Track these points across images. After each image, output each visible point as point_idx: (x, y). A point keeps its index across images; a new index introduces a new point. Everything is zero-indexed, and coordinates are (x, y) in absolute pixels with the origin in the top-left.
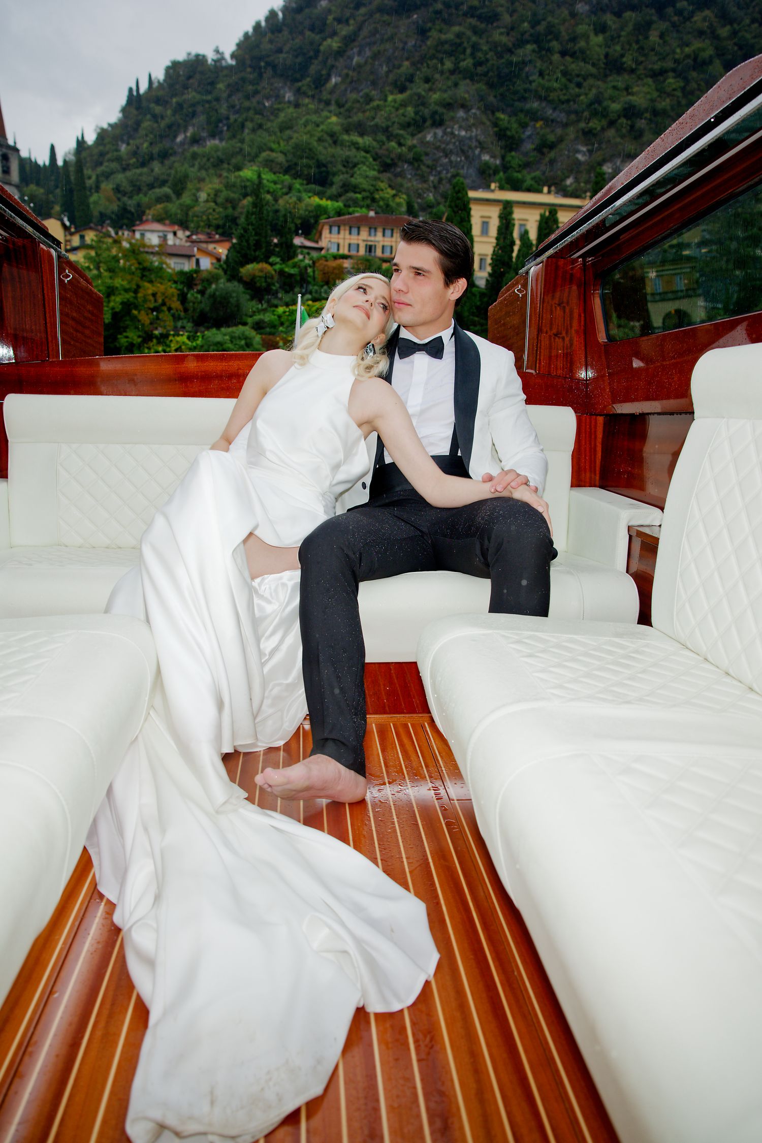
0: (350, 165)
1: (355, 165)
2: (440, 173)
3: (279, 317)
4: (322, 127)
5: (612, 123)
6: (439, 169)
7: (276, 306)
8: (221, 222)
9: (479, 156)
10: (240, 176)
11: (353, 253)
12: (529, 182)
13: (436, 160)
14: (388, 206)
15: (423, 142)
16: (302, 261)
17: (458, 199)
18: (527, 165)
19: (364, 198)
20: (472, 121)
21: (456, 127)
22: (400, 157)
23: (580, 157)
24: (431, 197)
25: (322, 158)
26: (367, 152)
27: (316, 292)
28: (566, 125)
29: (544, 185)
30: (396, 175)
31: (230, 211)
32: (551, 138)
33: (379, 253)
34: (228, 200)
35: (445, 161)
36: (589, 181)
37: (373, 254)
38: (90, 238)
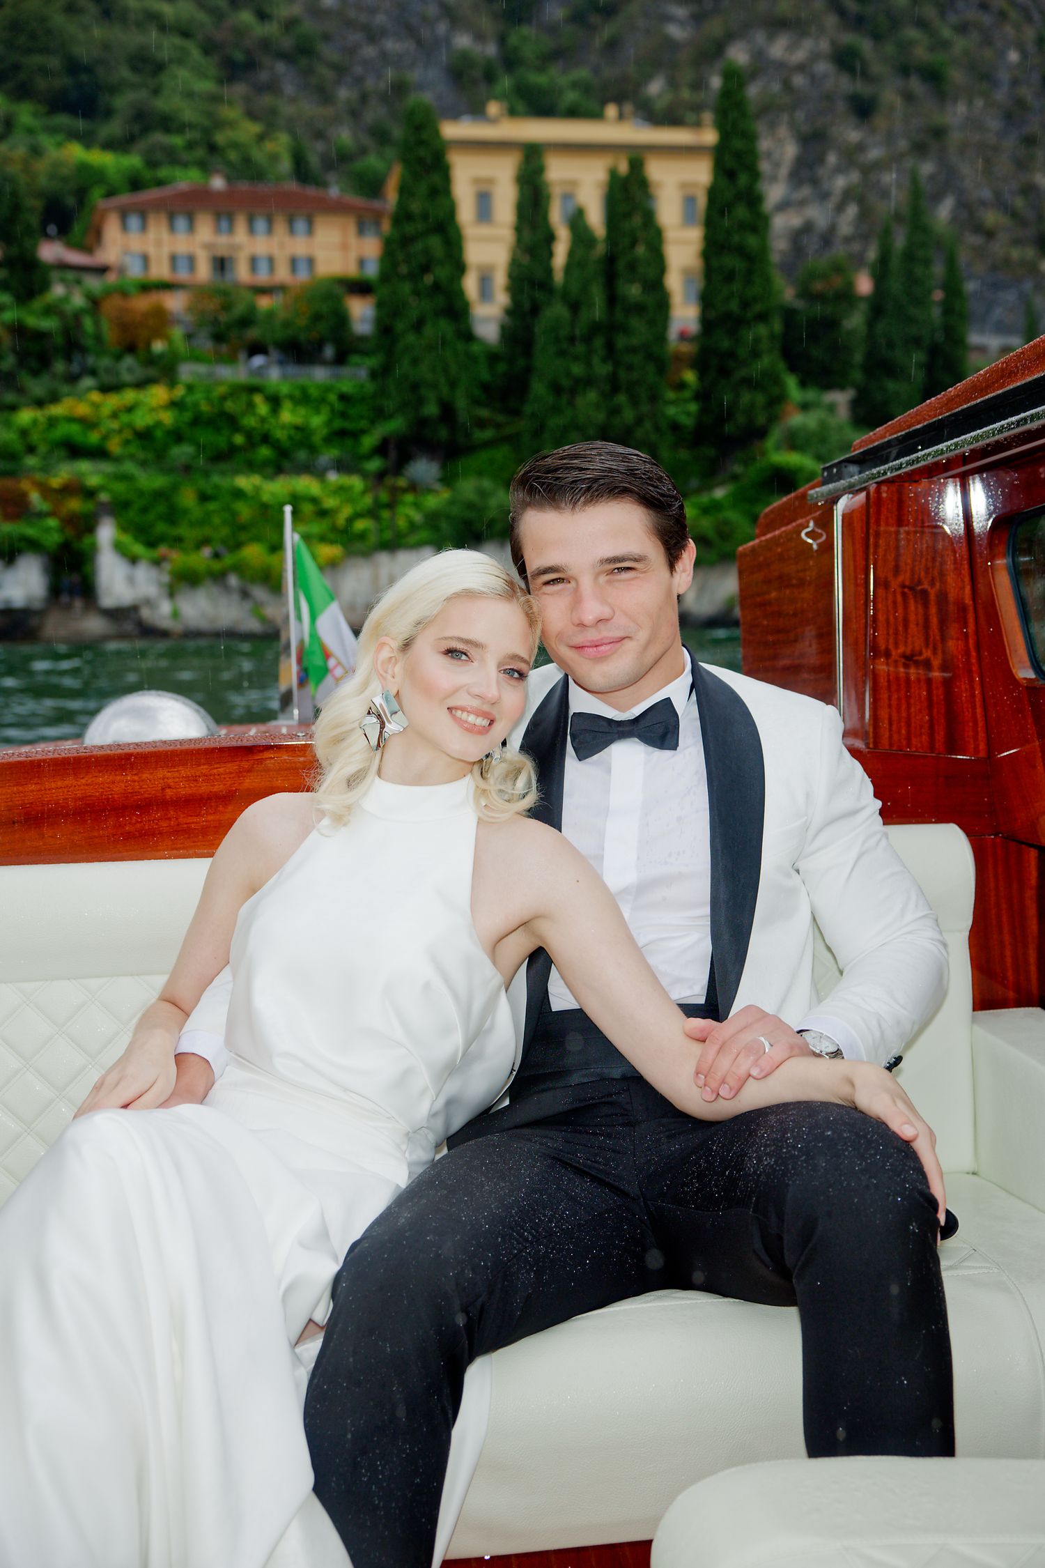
0: (150, 66)
1: (159, 68)
2: (359, 80)
3: (24, 433)
6: (358, 70)
7: (13, 408)
9: (448, 40)
11: (183, 275)
12: (571, 97)
13: (352, 51)
14: (247, 160)
15: (315, 11)
16: (66, 299)
17: (421, 143)
18: (558, 55)
19: (190, 146)
22: (266, 45)
23: (675, 31)
24: (345, 136)
25: (83, 52)
26: (186, 34)
27: (107, 370)
29: (604, 102)
30: (261, 89)
33: (242, 273)
35: (369, 51)
36: (699, 84)
37: (229, 278)
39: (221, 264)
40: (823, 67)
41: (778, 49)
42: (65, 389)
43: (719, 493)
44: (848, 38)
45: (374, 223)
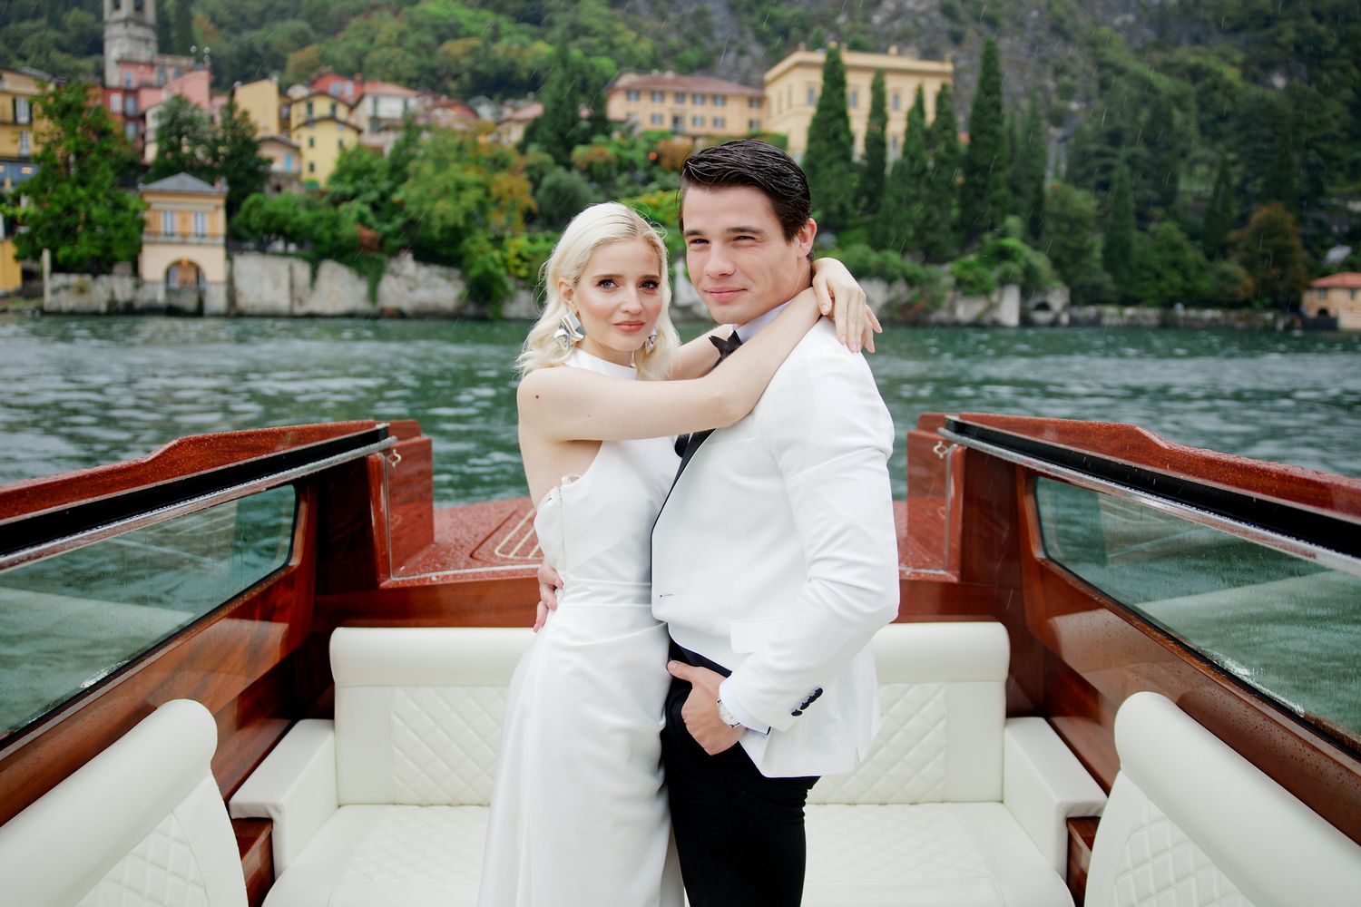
8: (414, 74)
10: (424, 12)
11: (657, 126)
24: (674, 40)
31: (425, 60)
34: (421, 45)
36: (867, 20)
37: (680, 128)
38: (322, 107)
39: (676, 120)
40: (935, 14)
41: (910, 3)
42: (641, 189)
43: (972, 258)
45: (758, 101)
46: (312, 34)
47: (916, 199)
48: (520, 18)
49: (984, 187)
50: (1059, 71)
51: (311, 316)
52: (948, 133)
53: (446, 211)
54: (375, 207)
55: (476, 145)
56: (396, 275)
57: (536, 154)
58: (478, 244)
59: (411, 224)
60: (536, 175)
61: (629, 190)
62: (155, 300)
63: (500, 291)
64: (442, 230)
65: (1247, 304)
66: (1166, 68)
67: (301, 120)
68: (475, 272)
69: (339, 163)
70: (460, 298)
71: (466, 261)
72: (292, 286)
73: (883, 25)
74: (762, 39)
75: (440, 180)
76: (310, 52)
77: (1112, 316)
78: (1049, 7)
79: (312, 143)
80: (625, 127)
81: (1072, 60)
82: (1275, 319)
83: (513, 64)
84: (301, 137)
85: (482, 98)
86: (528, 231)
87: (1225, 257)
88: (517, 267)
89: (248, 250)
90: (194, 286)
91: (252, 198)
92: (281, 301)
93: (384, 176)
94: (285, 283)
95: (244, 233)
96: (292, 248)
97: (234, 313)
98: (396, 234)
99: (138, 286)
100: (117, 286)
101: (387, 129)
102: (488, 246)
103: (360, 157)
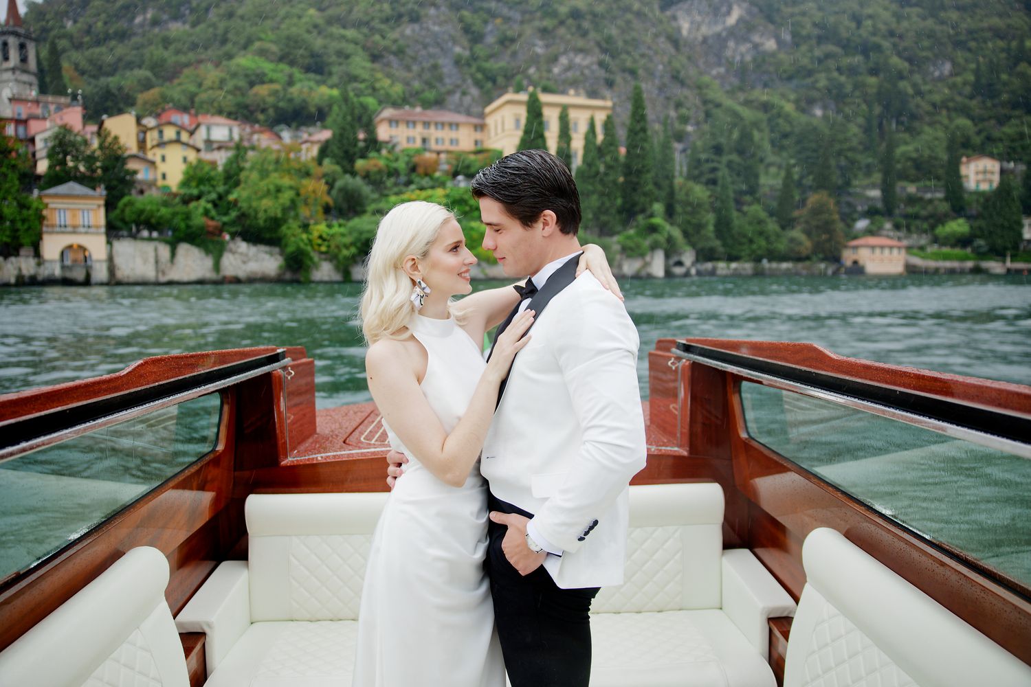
0: (344, 56)
1: (347, 57)
2: (421, 63)
4: (304, 20)
5: (562, 23)
6: (420, 59)
8: (233, 109)
9: (452, 49)
10: (238, 65)
13: (418, 52)
14: (387, 93)
15: (403, 35)
18: (492, 56)
20: (442, 18)
21: (430, 22)
22: (386, 49)
23: (538, 50)
24: (417, 85)
25: (316, 49)
26: (356, 43)
27: (418, 182)
28: (522, 22)
30: (386, 65)
31: (240, 99)
32: (509, 33)
34: (237, 88)
35: (423, 52)
36: (549, 71)
37: (427, 146)
38: (170, 133)
39: (424, 140)
40: (595, 67)
41: (578, 59)
42: (404, 189)
43: (632, 232)
44: (602, 57)
45: (481, 127)
46: (154, 79)
47: (593, 192)
48: (307, 69)
49: (637, 183)
50: (678, 105)
51: (170, 283)
52: (612, 148)
53: (268, 207)
54: (215, 205)
55: (288, 160)
56: (233, 252)
57: (329, 165)
58: (291, 230)
59: (243, 216)
60: (330, 180)
61: (396, 189)
62: (53, 275)
63: (309, 263)
64: (265, 221)
65: (808, 258)
66: (747, 103)
67: (155, 143)
68: (291, 249)
69: (186, 173)
70: (280, 267)
71: (283, 242)
72: (157, 262)
73: (559, 75)
74: (478, 84)
75: (263, 185)
76: (154, 93)
77: (722, 269)
78: (670, 62)
79: (163, 159)
80: (390, 146)
81: (686, 97)
82: (826, 268)
83: (304, 101)
84: (154, 155)
85: (283, 126)
86: (326, 220)
87: (793, 228)
88: (320, 245)
89: (123, 236)
90: (83, 263)
91: (126, 199)
92: (149, 273)
93: (221, 183)
94: (152, 260)
95: (119, 224)
96: (155, 234)
97: (114, 282)
98: (233, 223)
99: (39, 264)
100: (25, 265)
101: (219, 148)
102: (300, 231)
103: (202, 169)
